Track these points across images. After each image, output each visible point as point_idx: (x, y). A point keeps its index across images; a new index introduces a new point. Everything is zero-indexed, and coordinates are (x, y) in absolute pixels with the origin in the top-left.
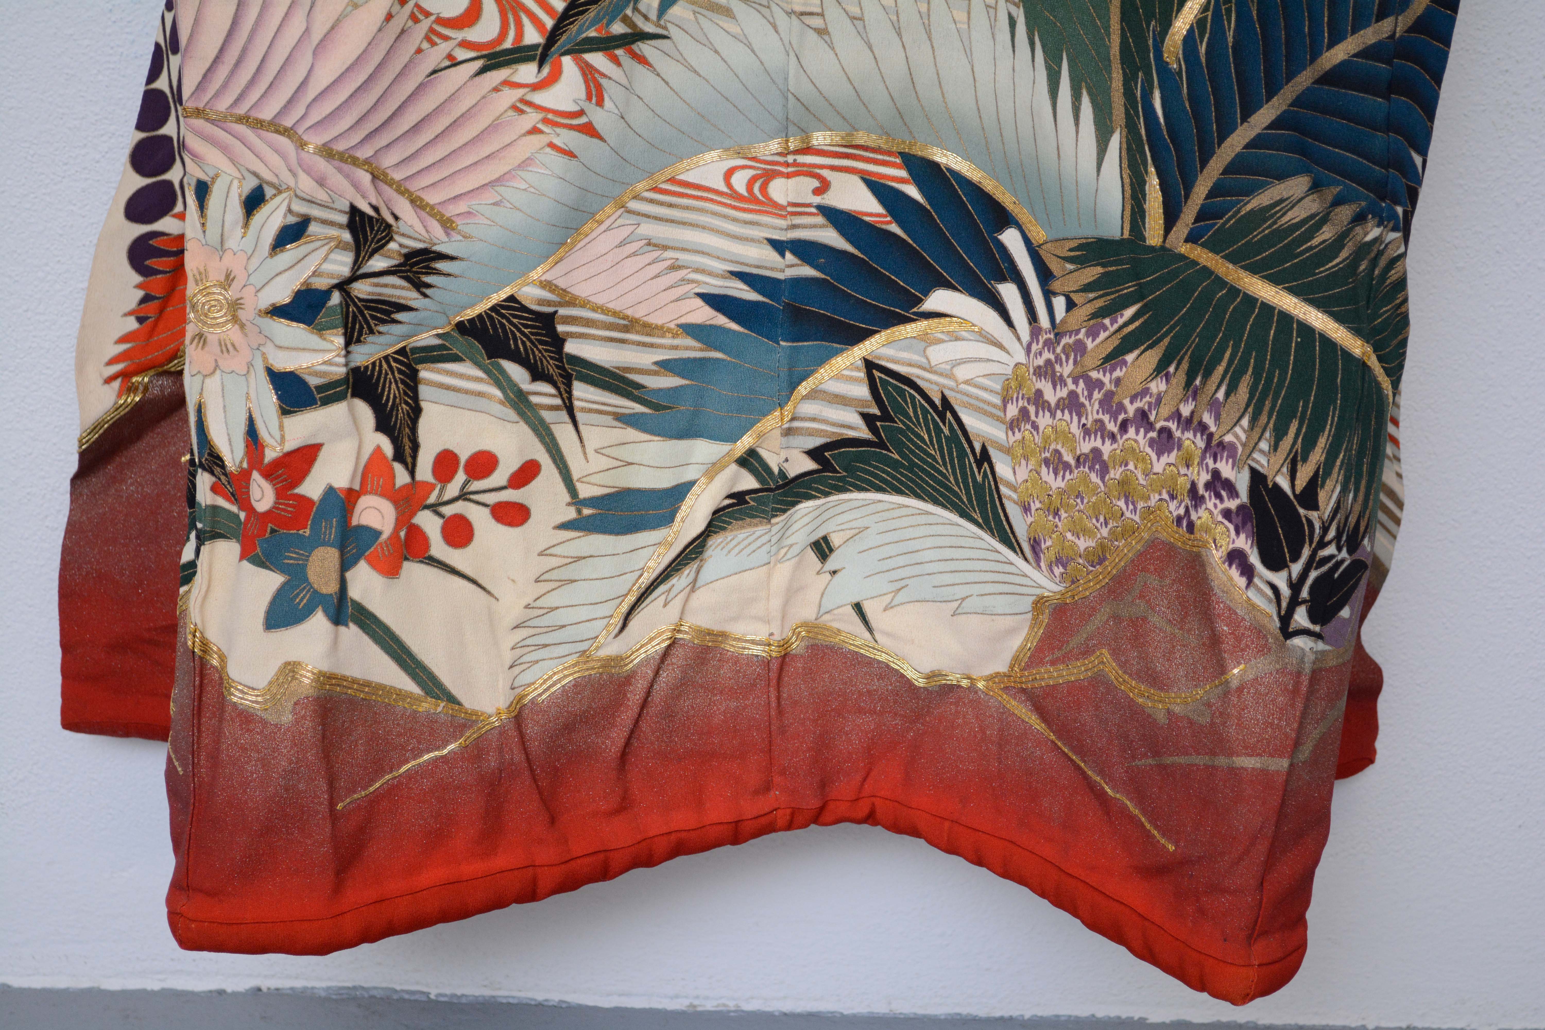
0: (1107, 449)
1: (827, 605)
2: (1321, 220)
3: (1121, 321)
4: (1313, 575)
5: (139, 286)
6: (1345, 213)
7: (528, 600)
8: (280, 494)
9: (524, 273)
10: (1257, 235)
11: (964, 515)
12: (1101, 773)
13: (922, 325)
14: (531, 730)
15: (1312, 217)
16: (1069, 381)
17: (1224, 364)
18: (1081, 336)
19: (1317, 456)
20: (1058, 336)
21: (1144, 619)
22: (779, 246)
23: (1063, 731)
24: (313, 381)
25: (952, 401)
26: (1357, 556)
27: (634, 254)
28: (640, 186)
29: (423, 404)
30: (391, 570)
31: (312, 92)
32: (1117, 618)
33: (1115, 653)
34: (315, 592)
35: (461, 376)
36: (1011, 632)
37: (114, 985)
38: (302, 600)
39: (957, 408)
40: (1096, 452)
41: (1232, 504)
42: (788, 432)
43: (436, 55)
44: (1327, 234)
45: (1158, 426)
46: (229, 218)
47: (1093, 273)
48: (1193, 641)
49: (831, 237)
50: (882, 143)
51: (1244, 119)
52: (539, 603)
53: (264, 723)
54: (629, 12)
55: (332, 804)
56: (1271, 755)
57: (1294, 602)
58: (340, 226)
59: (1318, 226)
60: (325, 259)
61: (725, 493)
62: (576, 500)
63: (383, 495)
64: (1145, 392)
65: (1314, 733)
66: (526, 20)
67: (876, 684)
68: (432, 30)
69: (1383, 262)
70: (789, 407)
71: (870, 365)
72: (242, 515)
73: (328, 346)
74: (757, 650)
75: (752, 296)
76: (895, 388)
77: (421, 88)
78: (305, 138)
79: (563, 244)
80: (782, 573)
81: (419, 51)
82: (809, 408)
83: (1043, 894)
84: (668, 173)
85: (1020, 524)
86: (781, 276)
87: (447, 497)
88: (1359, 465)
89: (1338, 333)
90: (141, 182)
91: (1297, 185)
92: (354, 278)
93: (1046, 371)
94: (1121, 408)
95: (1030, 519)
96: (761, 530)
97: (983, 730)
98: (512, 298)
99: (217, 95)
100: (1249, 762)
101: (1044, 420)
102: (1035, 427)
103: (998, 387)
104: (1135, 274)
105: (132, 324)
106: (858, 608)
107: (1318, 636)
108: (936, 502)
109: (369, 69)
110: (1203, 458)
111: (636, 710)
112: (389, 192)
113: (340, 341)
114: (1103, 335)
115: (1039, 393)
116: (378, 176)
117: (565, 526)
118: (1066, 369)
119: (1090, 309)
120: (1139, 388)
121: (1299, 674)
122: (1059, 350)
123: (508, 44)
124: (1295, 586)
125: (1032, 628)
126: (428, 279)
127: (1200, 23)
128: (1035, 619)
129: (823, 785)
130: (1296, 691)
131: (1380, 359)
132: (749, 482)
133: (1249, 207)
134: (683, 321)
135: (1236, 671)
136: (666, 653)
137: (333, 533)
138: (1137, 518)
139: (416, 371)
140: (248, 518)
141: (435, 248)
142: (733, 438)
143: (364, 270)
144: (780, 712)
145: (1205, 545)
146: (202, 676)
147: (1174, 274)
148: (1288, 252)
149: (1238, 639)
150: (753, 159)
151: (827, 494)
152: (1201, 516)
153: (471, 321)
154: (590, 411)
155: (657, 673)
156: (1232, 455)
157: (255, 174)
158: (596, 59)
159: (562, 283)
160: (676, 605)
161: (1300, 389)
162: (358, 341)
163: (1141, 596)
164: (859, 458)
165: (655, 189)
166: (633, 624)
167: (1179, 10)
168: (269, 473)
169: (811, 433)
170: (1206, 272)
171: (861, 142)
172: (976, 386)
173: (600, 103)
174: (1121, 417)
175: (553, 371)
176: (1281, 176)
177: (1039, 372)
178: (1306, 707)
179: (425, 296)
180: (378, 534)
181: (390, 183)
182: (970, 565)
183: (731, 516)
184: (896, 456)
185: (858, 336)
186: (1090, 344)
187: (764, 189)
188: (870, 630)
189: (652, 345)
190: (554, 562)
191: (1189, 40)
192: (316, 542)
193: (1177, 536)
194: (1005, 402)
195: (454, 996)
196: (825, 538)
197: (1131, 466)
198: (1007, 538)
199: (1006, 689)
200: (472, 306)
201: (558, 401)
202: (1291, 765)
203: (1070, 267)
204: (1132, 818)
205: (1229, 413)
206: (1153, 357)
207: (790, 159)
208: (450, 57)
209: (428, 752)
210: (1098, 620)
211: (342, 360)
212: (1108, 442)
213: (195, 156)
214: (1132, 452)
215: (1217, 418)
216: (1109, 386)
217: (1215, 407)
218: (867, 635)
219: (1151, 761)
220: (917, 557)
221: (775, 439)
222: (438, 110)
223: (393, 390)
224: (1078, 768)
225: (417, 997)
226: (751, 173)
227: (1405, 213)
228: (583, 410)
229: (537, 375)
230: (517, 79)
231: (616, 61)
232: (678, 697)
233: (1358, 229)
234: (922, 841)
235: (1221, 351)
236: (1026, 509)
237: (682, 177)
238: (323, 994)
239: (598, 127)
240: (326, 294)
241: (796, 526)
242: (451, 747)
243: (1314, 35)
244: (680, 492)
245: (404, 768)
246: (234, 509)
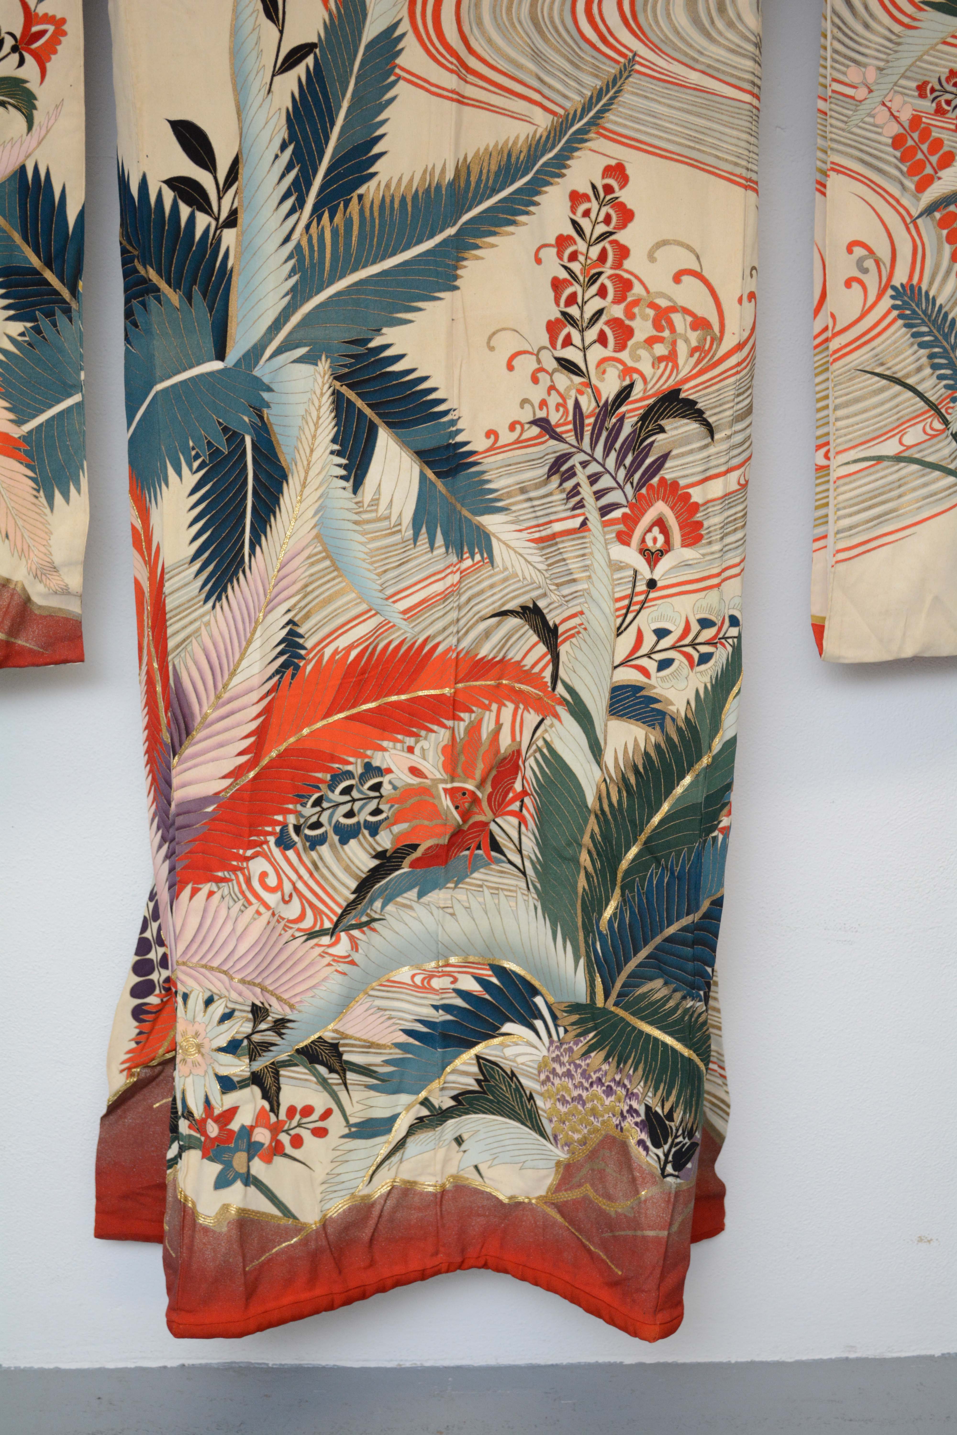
0: (585, 1094)
1: (462, 1166)
2: (668, 998)
3: (588, 1039)
4: (673, 1150)
5: (137, 1027)
6: (678, 995)
7: (328, 1171)
8: (221, 1129)
9: (325, 1026)
10: (642, 1004)
11: (523, 1123)
12: (589, 1240)
13: (501, 1039)
14: (330, 1230)
15: (665, 996)
16: (567, 1064)
17: (632, 1058)
18: (571, 1045)
19: (672, 1098)
20: (562, 1044)
21: (604, 1170)
22: (436, 1008)
23: (571, 1222)
24: (236, 1079)
25: (516, 1073)
26: (692, 1140)
27: (372, 1014)
28: (374, 984)
29: (282, 1086)
30: (268, 1160)
31: (236, 956)
32: (593, 1170)
33: (593, 1185)
34: (237, 1172)
35: (298, 1073)
36: (546, 1177)
37: (111, 1365)
38: (231, 1175)
39: (518, 1075)
40: (580, 1096)
41: (638, 1120)
42: (442, 1089)
43: (287, 936)
44: (671, 1003)
45: (606, 1084)
46: (197, 1009)
47: (575, 1017)
48: (625, 1179)
49: (459, 1002)
50: (480, 960)
51: (635, 955)
52: (333, 1172)
53: (214, 1232)
54: (369, 911)
55: (244, 1268)
56: (660, 1230)
57: (666, 1162)
58: (248, 1012)
59: (668, 1000)
60: (241, 1026)
61: (415, 1117)
62: (349, 1125)
63: (265, 1127)
64: (600, 1070)
65: (679, 1219)
66: (325, 918)
67: (485, 1203)
68: (285, 925)
69: (695, 1015)
70: (442, 1078)
71: (478, 1058)
72: (203, 1139)
73: (242, 1063)
74: (431, 1189)
75: (425, 1030)
76: (490, 1067)
77: (281, 950)
78: (234, 976)
79: (342, 1012)
80: (441, 1153)
81: (280, 935)
82: (452, 1078)
83: (565, 1297)
84: (386, 977)
85: (548, 1128)
86: (437, 1020)
87: (292, 1126)
88: (691, 1102)
89: (678, 1046)
90: (138, 979)
91: (658, 983)
92: (253, 1033)
93: (557, 1059)
94: (590, 1077)
95: (552, 1126)
96: (431, 1134)
97: (535, 1223)
98: (320, 1038)
99: (192, 956)
100: (651, 1233)
101: (557, 1081)
102: (553, 1084)
103: (536, 1066)
104: (593, 1019)
105: (133, 1045)
106: (476, 1167)
107: (677, 1177)
108: (510, 1118)
109: (261, 945)
110: (625, 1099)
111: (376, 1219)
112: (268, 995)
113: (247, 1061)
114: (580, 1045)
115: (554, 1069)
116: (264, 989)
117: (343, 1137)
118: (565, 1059)
119: (574, 1033)
120: (597, 1068)
121: (670, 1193)
122: (562, 1050)
123: (317, 928)
124: (666, 1155)
125: (556, 1174)
126: (283, 1031)
127: (615, 914)
128: (557, 1170)
129: (463, 1250)
130: (669, 1201)
131: (698, 1055)
132: (425, 1112)
133: (638, 993)
134: (394, 1041)
135: (643, 1193)
136: (389, 1192)
137: (244, 1146)
138: (599, 1125)
139: (278, 1072)
140: (205, 1140)
141: (287, 1018)
142: (417, 1093)
143: (258, 1029)
144: (442, 1217)
145: (628, 1137)
146: (184, 1211)
147: (608, 1020)
148: (656, 1012)
149: (644, 1179)
150: (424, 970)
151: (460, 1116)
152: (625, 1125)
153: (302, 1048)
154: (354, 1084)
155: (385, 1201)
156: (637, 1098)
157: (210, 990)
158: (355, 933)
159: (341, 1030)
160: (393, 1170)
161: (663, 1070)
162: (254, 1060)
163: (603, 1160)
164: (475, 1098)
165: (381, 985)
166: (375, 1179)
167: (605, 909)
168: (216, 1120)
169: (453, 1089)
170: (622, 1019)
171: (471, 960)
172: (526, 1066)
173: (357, 951)
174: (590, 1080)
175: (338, 1068)
176: (651, 979)
177: (554, 1060)
178: (674, 1208)
179: (283, 1039)
180: (263, 1145)
181: (268, 991)
182: (526, 1146)
183: (418, 1128)
184: (491, 1097)
185: (472, 1045)
186: (575, 1048)
187: (428, 983)
188: (482, 1177)
189: (381, 1053)
190: (339, 1153)
191: (610, 922)
192: (237, 1150)
193: (616, 1133)
194: (539, 1072)
195: (281, 1365)
196: (460, 1136)
197: (595, 1102)
198: (543, 1134)
199: (545, 1203)
200: (302, 1041)
201: (340, 1081)
202: (669, 1234)
203: (565, 1014)
204: (603, 1260)
205: (635, 1080)
206: (602, 1054)
207: (440, 969)
208: (293, 936)
209: (285, 1242)
210: (584, 1171)
211: (248, 1069)
212: (585, 1091)
213: (182, 982)
214: (595, 1096)
215: (630, 1082)
216: (584, 1067)
217: (629, 1077)
218: (481, 1179)
219: (610, 1234)
220: (503, 1143)
221: (437, 1093)
222: (288, 959)
223: (269, 1081)
224: (578, 1238)
225: (263, 1366)
226: (422, 976)
227: (705, 993)
228: (351, 1084)
229: (331, 1070)
230: (321, 943)
231: (363, 932)
232: (395, 1212)
233: (684, 1002)
234: (509, 1276)
235: (630, 1052)
236: (551, 1121)
237: (392, 979)
238: (216, 1366)
239: (356, 960)
240: (242, 1041)
241: (447, 1131)
242: (295, 1240)
243: (661, 921)
244: (394, 1118)
245: (274, 1250)
246: (198, 1135)
